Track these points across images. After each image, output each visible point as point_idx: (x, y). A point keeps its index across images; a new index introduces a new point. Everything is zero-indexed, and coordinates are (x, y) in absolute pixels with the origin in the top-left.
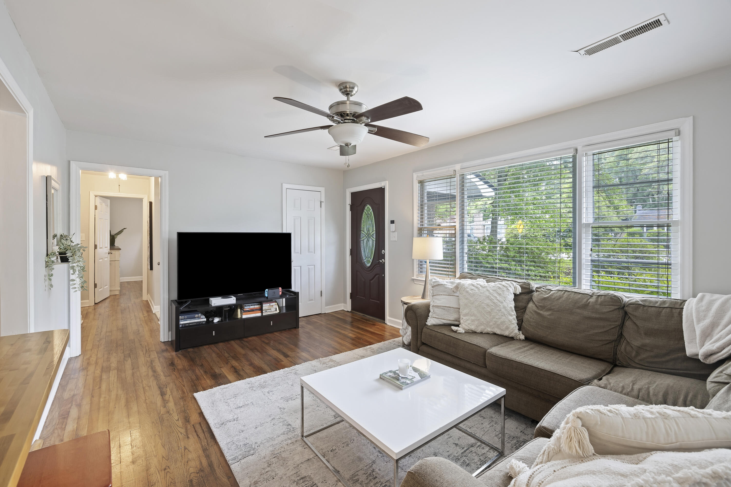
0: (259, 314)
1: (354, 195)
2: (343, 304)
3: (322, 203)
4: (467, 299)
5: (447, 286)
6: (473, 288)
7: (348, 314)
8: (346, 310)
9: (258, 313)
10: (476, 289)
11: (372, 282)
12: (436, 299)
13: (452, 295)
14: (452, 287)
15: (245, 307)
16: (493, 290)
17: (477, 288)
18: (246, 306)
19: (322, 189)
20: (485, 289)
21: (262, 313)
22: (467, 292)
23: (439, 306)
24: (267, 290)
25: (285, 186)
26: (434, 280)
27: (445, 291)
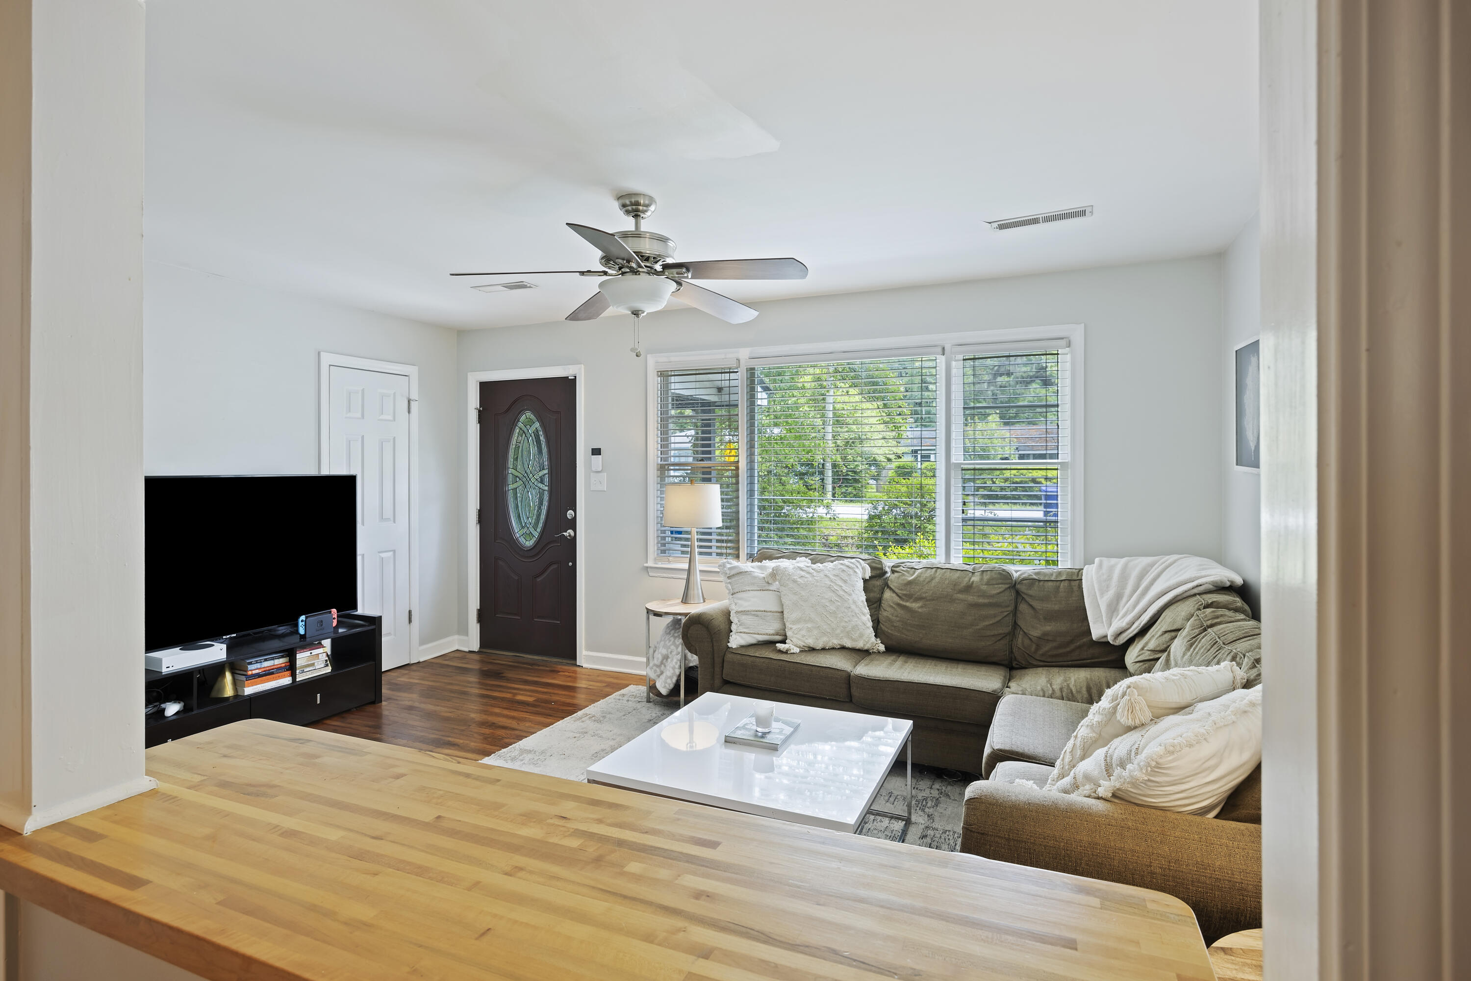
0: (286, 681)
1: (487, 389)
2: (456, 637)
3: (412, 403)
4: (795, 594)
5: (756, 574)
6: (803, 573)
7: (476, 657)
8: (467, 650)
9: (284, 677)
10: (807, 575)
11: (539, 580)
12: (741, 599)
13: (767, 590)
14: (763, 575)
15: (250, 667)
16: (835, 575)
17: (809, 573)
18: (251, 663)
19: (412, 371)
20: (822, 575)
21: (294, 675)
22: (795, 581)
23: (748, 611)
24: (303, 617)
25: (327, 359)
26: (728, 566)
27: (753, 584)
